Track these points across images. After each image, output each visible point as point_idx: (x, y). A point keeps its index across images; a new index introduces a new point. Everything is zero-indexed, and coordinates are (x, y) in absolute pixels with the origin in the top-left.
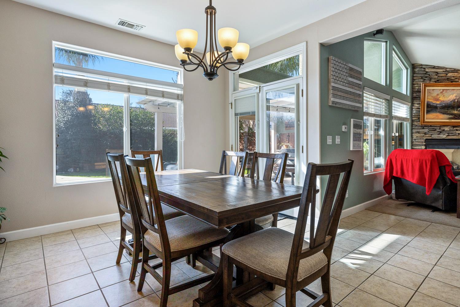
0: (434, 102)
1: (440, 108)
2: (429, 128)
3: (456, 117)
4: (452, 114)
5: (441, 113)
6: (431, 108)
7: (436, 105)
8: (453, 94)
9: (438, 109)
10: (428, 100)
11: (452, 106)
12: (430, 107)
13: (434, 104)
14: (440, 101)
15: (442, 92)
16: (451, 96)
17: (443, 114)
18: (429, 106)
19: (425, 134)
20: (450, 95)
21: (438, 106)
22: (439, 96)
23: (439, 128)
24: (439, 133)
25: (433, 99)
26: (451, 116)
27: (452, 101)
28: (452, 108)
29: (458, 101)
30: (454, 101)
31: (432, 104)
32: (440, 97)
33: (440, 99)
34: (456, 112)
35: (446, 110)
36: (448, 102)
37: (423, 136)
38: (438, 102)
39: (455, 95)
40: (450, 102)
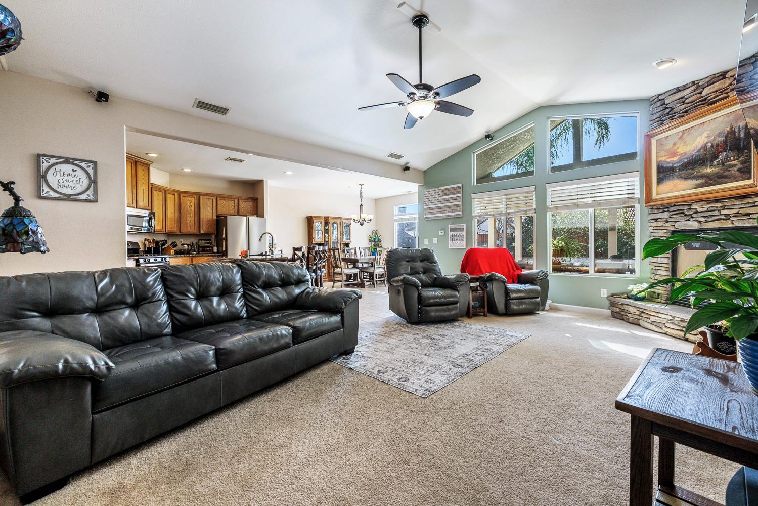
0: (669, 160)
1: (679, 169)
2: (672, 209)
3: (710, 180)
4: (701, 177)
5: (682, 178)
6: (665, 172)
7: (671, 165)
8: (701, 134)
9: (676, 172)
10: (660, 159)
11: (700, 160)
12: (663, 172)
13: (669, 163)
14: (680, 155)
15: (681, 137)
16: (699, 137)
17: (686, 178)
18: (662, 170)
19: (667, 222)
21: (675, 166)
22: (677, 146)
23: (687, 208)
24: (688, 218)
25: (667, 155)
26: (699, 181)
27: (701, 149)
28: (701, 163)
29: (712, 146)
30: (705, 148)
31: (665, 165)
32: (678, 148)
33: (678, 151)
34: (709, 170)
35: (691, 171)
36: (694, 153)
38: (675, 159)
39: (706, 134)
40: (698, 151)
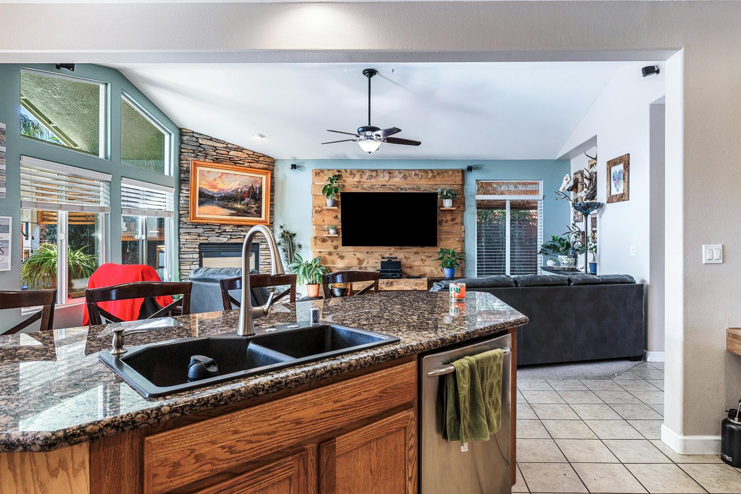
0: (210, 190)
1: (218, 199)
2: (205, 227)
3: (240, 212)
4: (234, 209)
5: (220, 206)
6: (205, 198)
7: (212, 194)
8: (235, 181)
9: (215, 200)
10: (201, 186)
11: (233, 197)
12: (204, 197)
13: (210, 192)
14: (219, 189)
15: (220, 177)
16: (233, 183)
17: (223, 207)
18: (203, 195)
19: (199, 236)
20: (231, 182)
21: (215, 195)
22: (217, 182)
23: (218, 227)
24: (218, 235)
25: (208, 186)
26: (233, 212)
27: (234, 190)
28: (234, 200)
29: (241, 192)
30: (236, 190)
31: (206, 193)
32: (218, 183)
33: (218, 185)
34: (239, 206)
35: (227, 203)
36: (229, 191)
37: (196, 239)
38: (215, 191)
39: (237, 182)
40: (232, 191)
